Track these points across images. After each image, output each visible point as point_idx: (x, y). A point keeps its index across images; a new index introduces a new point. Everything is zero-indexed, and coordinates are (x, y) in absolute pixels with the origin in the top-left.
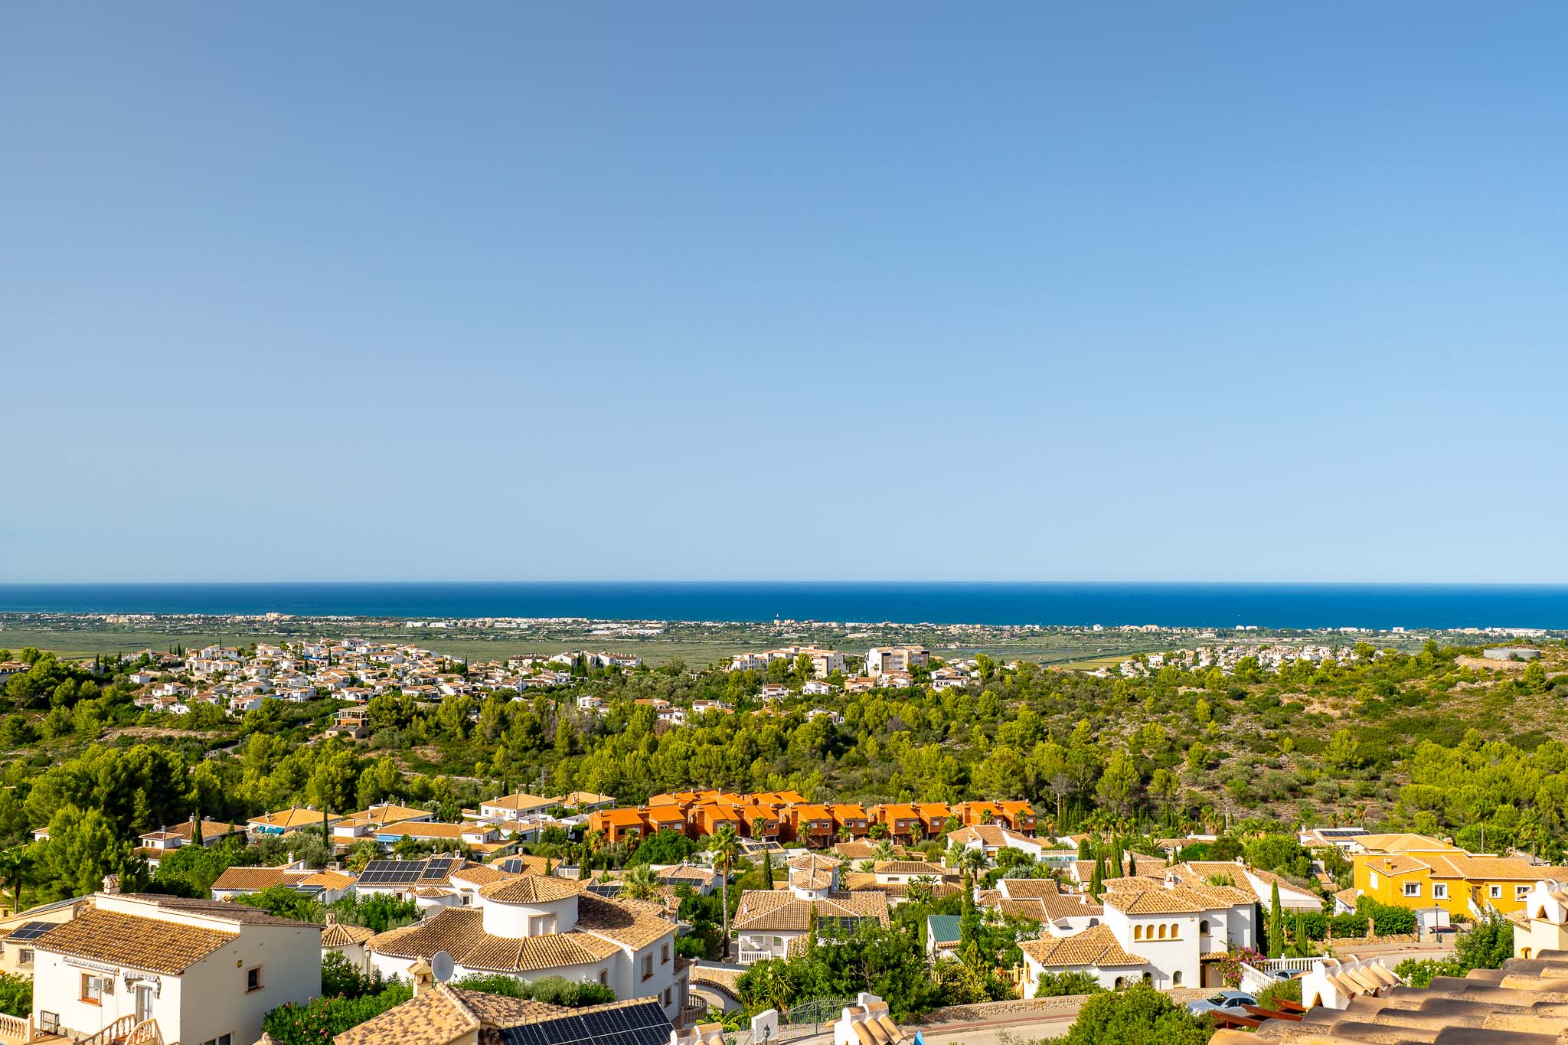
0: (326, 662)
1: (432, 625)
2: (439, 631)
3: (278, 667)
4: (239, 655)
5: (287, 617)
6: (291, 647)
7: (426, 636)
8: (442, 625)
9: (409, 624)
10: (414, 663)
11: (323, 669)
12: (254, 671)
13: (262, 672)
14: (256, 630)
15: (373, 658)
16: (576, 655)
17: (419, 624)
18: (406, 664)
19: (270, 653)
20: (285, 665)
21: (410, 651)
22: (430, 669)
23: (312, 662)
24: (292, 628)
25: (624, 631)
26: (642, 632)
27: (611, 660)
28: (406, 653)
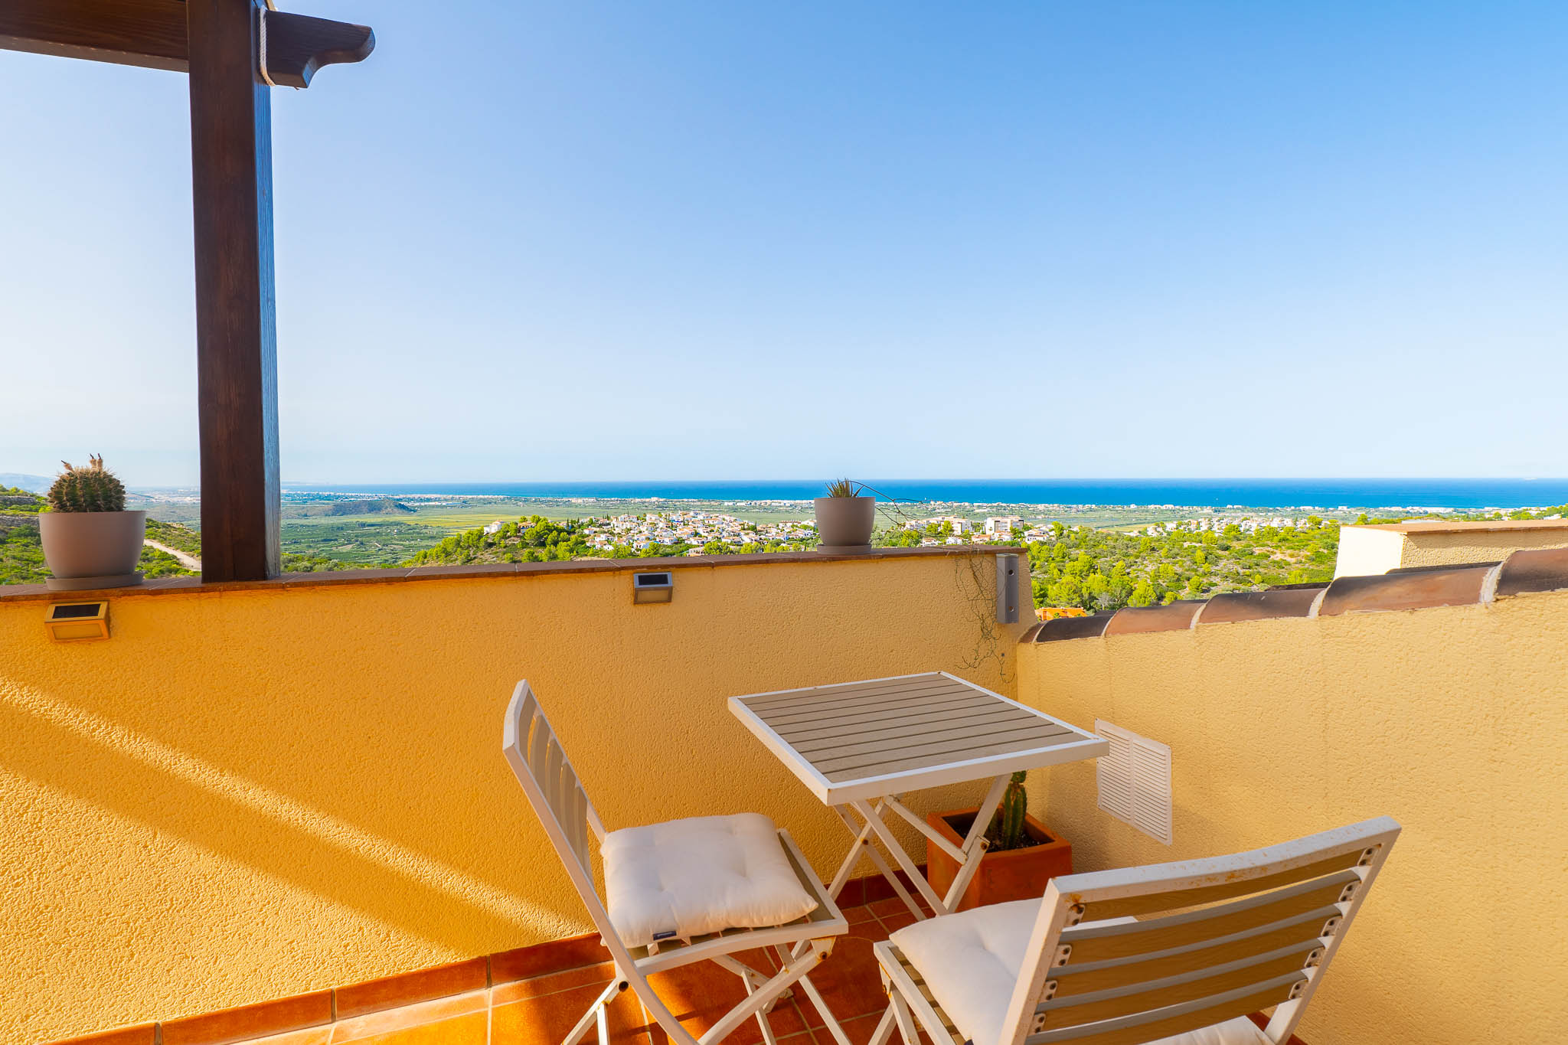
0: (682, 523)
1: (738, 504)
2: (742, 508)
3: (657, 526)
6: (664, 516)
7: (735, 510)
8: (743, 504)
9: (726, 504)
10: (728, 525)
12: (645, 528)
13: (649, 529)
15: (706, 522)
17: (731, 504)
18: (724, 525)
19: (653, 518)
20: (661, 525)
21: (726, 518)
23: (674, 524)
28: (724, 519)
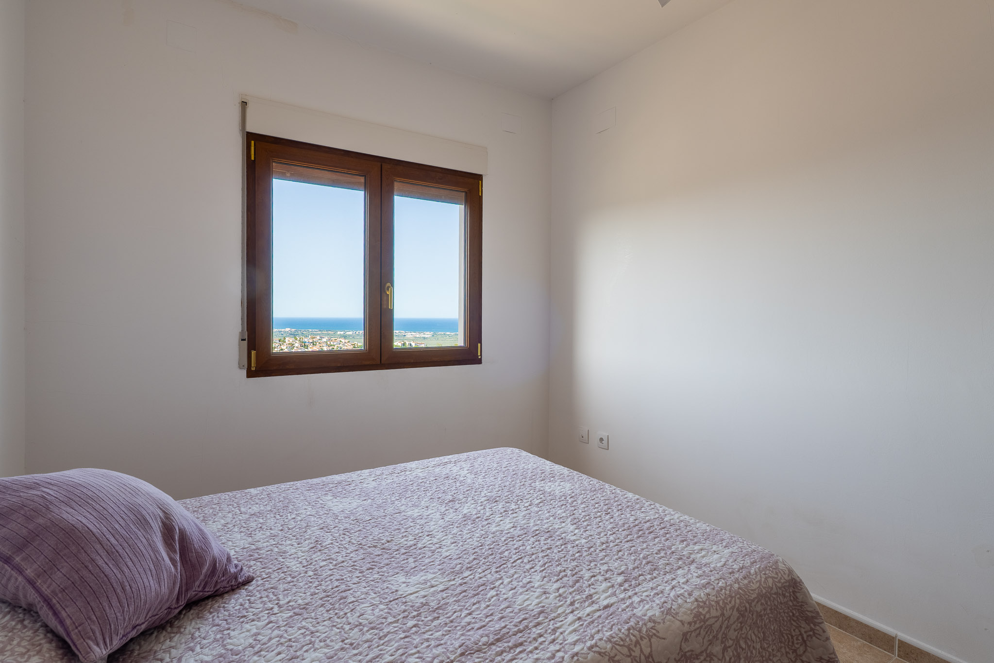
4: (280, 341)
5: (293, 330)
11: (311, 346)
14: (282, 334)
16: (403, 342)
22: (350, 347)
24: (295, 334)
25: (418, 336)
26: (424, 336)
27: (415, 344)
